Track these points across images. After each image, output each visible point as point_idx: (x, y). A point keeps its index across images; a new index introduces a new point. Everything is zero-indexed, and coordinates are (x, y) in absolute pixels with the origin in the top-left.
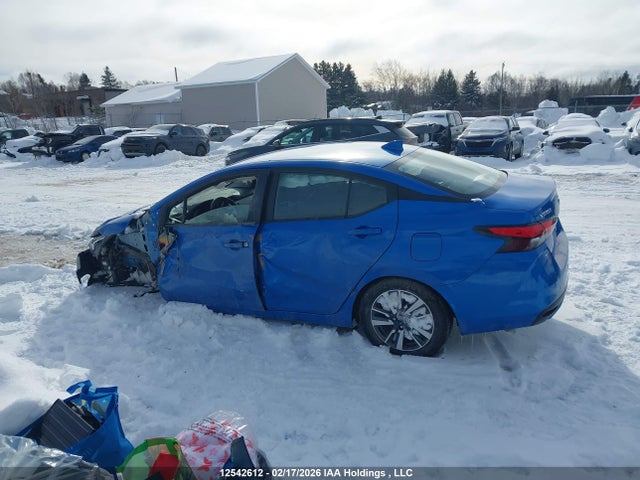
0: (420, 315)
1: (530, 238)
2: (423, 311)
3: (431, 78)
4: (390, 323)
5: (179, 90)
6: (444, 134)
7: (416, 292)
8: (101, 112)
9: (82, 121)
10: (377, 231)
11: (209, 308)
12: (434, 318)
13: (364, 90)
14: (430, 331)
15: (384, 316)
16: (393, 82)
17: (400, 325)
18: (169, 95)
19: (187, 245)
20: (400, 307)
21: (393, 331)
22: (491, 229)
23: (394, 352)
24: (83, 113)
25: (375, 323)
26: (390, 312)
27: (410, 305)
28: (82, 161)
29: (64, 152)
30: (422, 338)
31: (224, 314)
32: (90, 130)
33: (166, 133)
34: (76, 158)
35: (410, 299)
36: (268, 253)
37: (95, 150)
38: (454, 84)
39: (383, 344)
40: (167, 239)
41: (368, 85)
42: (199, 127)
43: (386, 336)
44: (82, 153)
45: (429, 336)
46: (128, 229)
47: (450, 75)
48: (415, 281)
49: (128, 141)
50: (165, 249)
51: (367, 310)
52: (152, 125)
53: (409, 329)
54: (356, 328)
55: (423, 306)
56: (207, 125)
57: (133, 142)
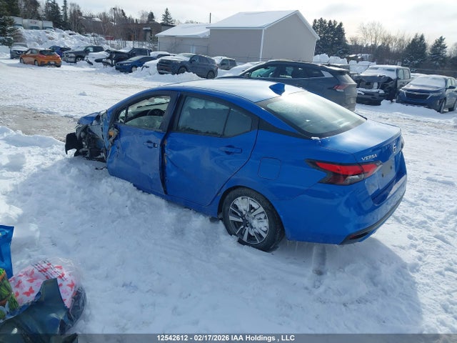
0: (260, 219)
1: (347, 176)
2: (262, 216)
3: (405, 40)
4: (241, 220)
5: (209, 30)
6: (390, 84)
7: (258, 201)
8: (154, 40)
9: (143, 45)
10: (239, 151)
11: (134, 185)
12: (270, 223)
13: (350, 43)
14: (265, 232)
15: (237, 215)
16: (373, 39)
17: (246, 223)
18: (203, 32)
19: (123, 139)
20: (248, 210)
21: (242, 227)
22: (317, 163)
23: (241, 242)
24: (145, 39)
25: (232, 218)
26: (241, 213)
27: (255, 210)
28: (131, 72)
29: (121, 65)
30: (260, 235)
31: (143, 192)
32: (141, 51)
33: (188, 59)
34: (127, 70)
35: (255, 205)
36: (170, 154)
37: (141, 65)
38: (424, 46)
39: (235, 234)
40: (113, 133)
41: (354, 40)
42: (213, 58)
43: (237, 229)
44: (132, 67)
45: (264, 235)
46: (94, 122)
47: (422, 38)
48: (259, 193)
49: (161, 62)
50: (111, 139)
51: (227, 208)
52: (180, 53)
53: (252, 227)
54: (221, 219)
55: (263, 213)
56: (220, 57)
57: (165, 63)
